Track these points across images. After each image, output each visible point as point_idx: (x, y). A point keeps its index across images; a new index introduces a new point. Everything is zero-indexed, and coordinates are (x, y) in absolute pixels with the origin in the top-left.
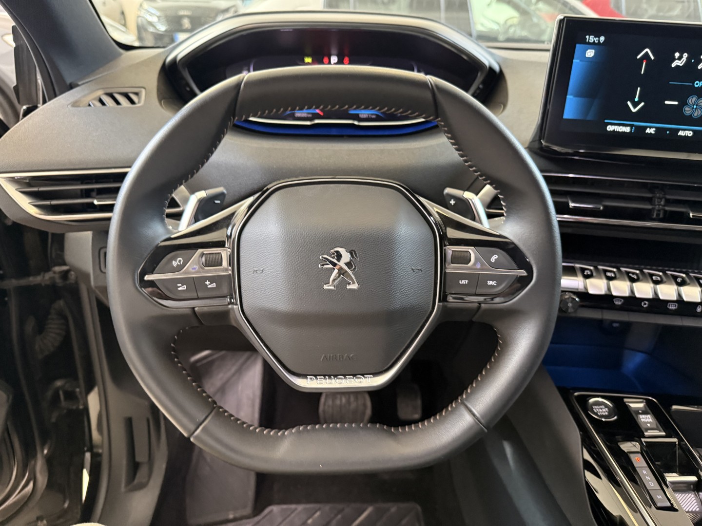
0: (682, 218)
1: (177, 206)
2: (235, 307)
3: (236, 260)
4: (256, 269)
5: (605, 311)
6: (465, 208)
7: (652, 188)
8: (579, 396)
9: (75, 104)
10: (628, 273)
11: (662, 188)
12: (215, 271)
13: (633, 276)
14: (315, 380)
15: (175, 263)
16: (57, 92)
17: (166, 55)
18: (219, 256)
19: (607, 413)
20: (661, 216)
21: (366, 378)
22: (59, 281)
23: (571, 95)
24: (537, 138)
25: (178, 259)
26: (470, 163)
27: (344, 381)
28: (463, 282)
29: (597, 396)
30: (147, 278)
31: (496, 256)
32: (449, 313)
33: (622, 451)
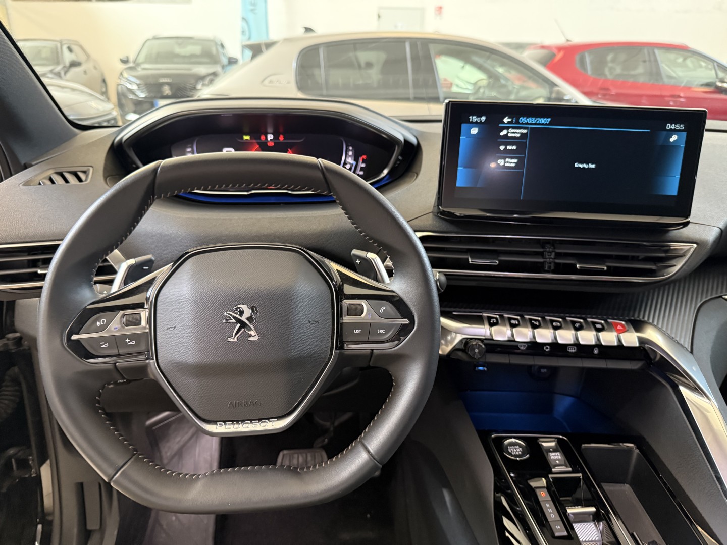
0: (572, 270)
2: (152, 361)
3: (153, 320)
4: (169, 327)
5: (511, 356)
6: (368, 269)
7: (542, 243)
8: (496, 437)
9: (27, 183)
10: (531, 320)
11: (553, 243)
12: (135, 329)
13: (535, 323)
14: (224, 426)
15: (99, 324)
16: (13, 172)
17: (115, 136)
18: (138, 316)
19: (520, 453)
20: (552, 268)
21: (271, 421)
22: (12, 348)
23: (461, 167)
24: (436, 205)
25: (102, 320)
26: (359, 229)
27: (250, 425)
28: (358, 331)
29: (511, 437)
30: (74, 337)
31: (384, 308)
32: (344, 360)
33: (531, 487)
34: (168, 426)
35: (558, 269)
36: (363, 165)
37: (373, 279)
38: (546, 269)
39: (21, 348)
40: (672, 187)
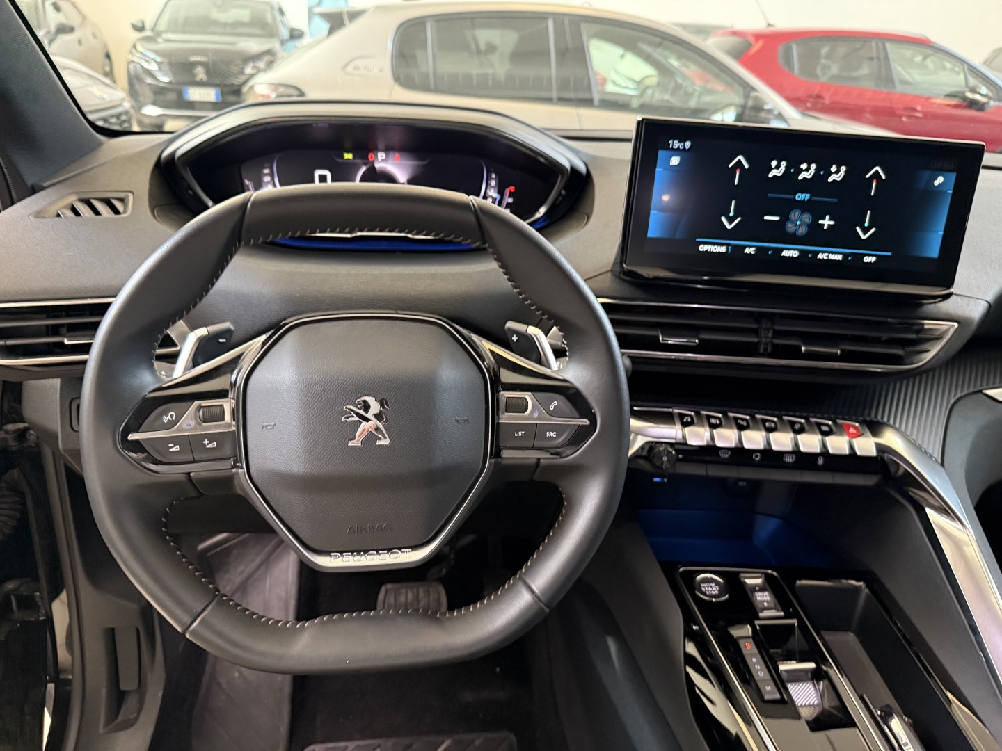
0: (794, 353)
1: (174, 345)
2: (240, 471)
3: (241, 414)
4: (265, 424)
5: (708, 466)
6: (528, 348)
7: (758, 317)
8: (684, 572)
9: (39, 215)
10: (736, 419)
11: (771, 317)
12: (216, 427)
13: (742, 423)
14: (341, 558)
15: (165, 419)
16: (15, 198)
17: (162, 148)
18: (219, 409)
19: (717, 592)
20: (769, 350)
21: (404, 552)
22: (13, 444)
23: (655, 210)
24: (618, 261)
25: (170, 414)
26: (523, 295)
27: (376, 557)
28: (520, 434)
29: (705, 572)
30: (131, 437)
31: (555, 403)
32: (501, 471)
33: (732, 637)
34: (228, 551)
35: (777, 352)
36: (510, 200)
37: (536, 362)
38: (761, 351)
39: (25, 445)
40: (933, 247)
